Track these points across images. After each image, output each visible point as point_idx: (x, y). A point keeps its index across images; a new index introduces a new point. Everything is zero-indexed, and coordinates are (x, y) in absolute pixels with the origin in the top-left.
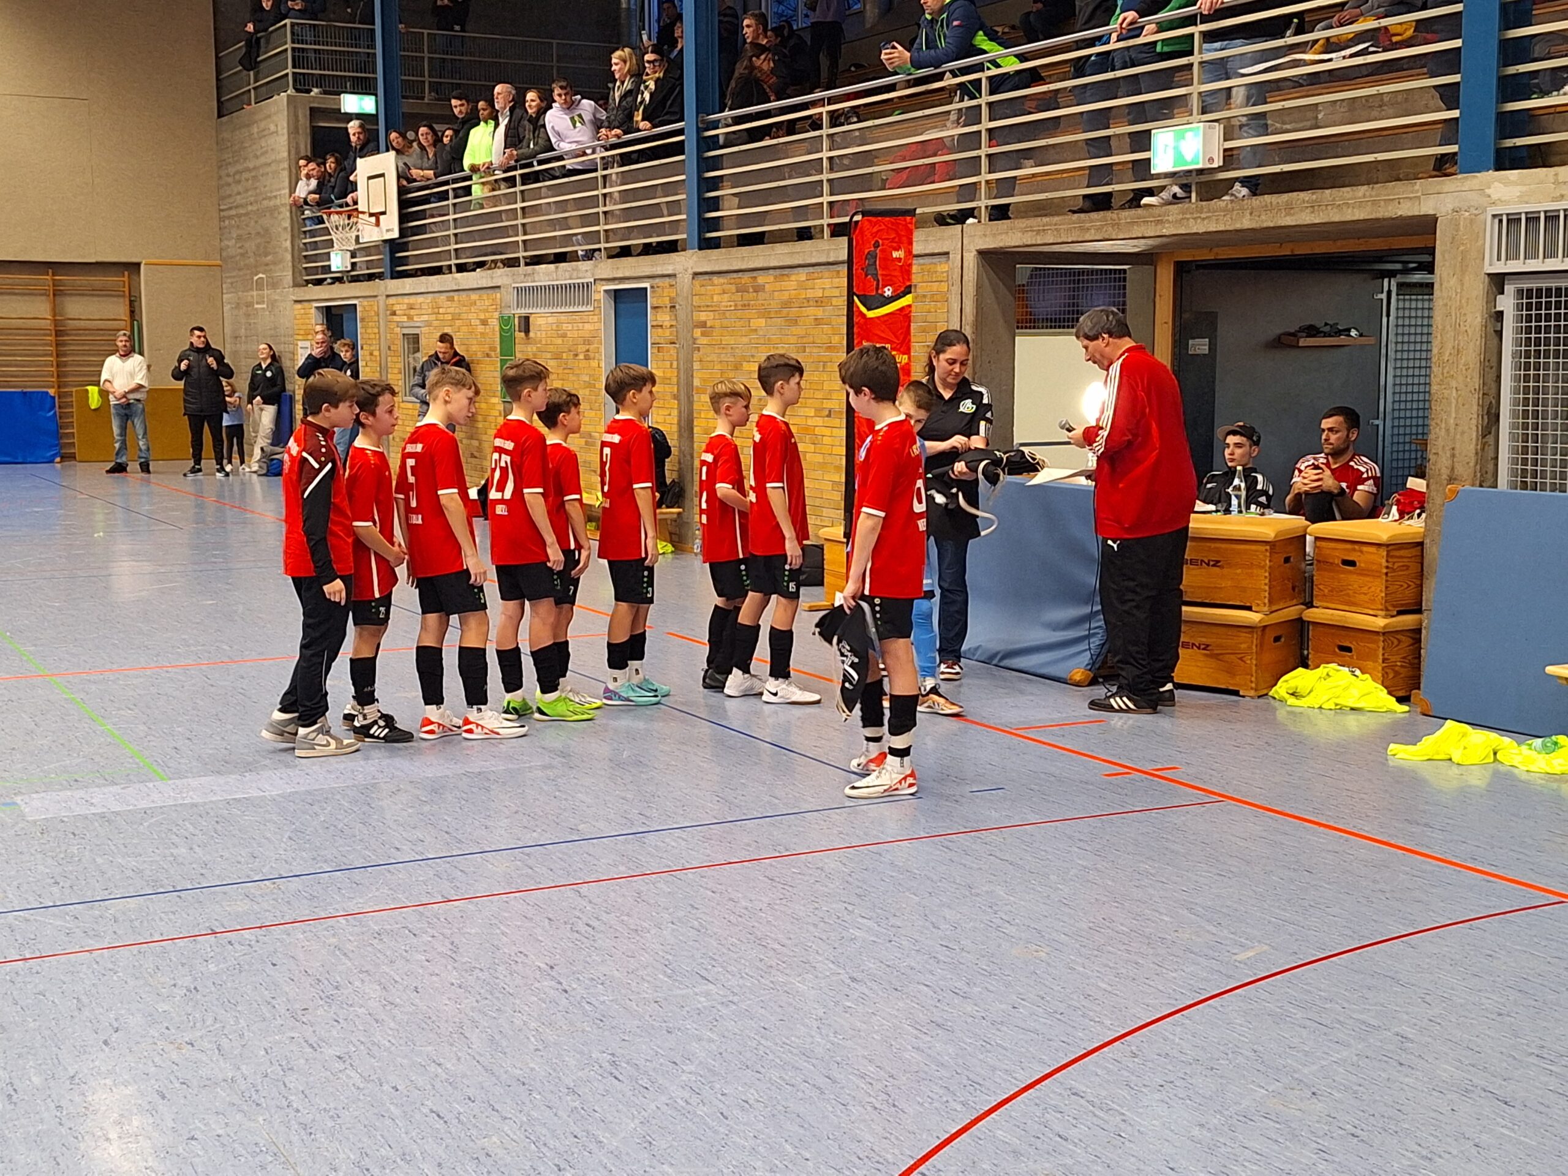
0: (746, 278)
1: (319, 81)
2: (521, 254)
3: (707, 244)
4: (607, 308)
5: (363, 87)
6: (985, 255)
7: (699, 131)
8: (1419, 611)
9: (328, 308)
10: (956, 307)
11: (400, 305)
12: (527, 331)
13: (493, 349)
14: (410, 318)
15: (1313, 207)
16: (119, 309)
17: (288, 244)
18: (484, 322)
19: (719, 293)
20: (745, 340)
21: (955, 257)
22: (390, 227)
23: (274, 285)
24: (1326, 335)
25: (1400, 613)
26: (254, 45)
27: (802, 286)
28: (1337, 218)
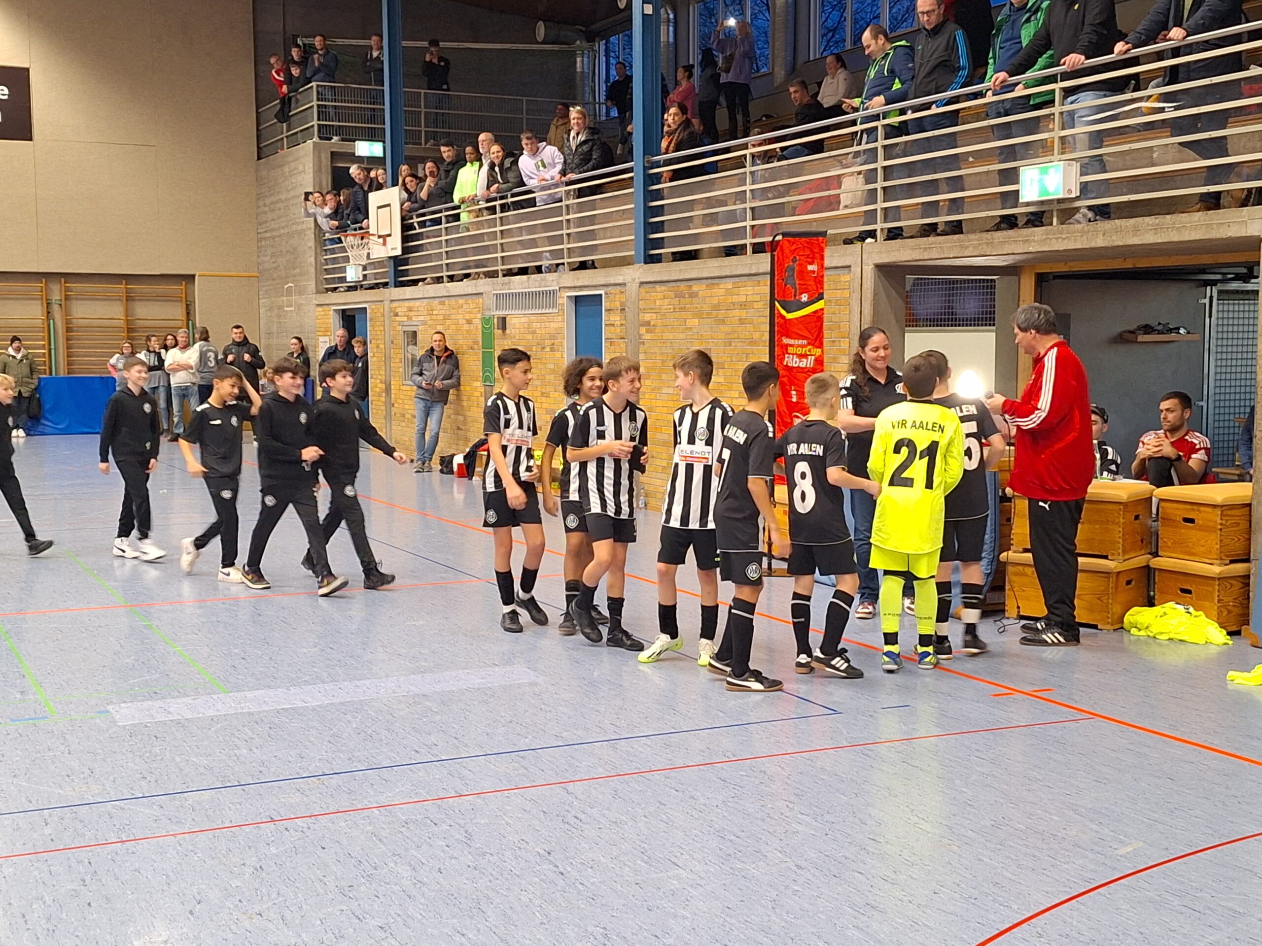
0: (683, 285)
1: (338, 131)
2: (500, 268)
3: (652, 259)
4: (569, 310)
5: (372, 136)
6: (881, 268)
7: (645, 169)
8: (1247, 560)
9: (344, 311)
10: (857, 310)
11: (402, 308)
12: (504, 328)
13: (476, 343)
14: (409, 318)
15: (1156, 229)
16: (177, 312)
17: (312, 259)
18: (469, 322)
19: (660, 298)
20: (682, 336)
21: (856, 270)
22: (395, 247)
23: (301, 292)
24: (1160, 332)
25: (1232, 562)
26: (286, 102)
27: (729, 293)
28: (1176, 239)
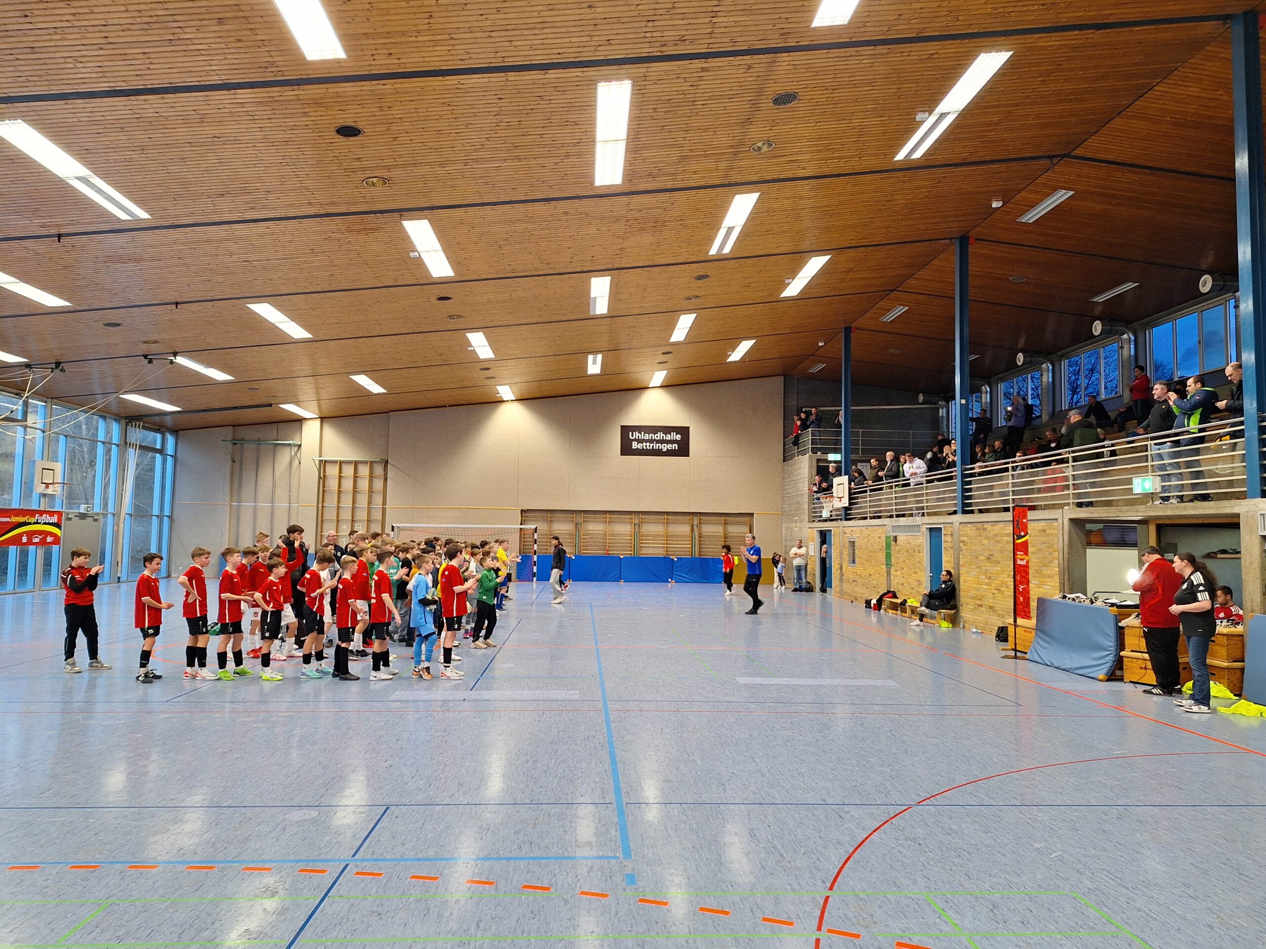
0: (980, 525)
1: (820, 449)
2: (886, 514)
3: (965, 512)
4: (927, 534)
5: (836, 451)
6: (1072, 520)
7: (962, 471)
8: (1243, 661)
9: (821, 531)
10: (1061, 539)
11: (848, 530)
12: (896, 541)
13: (883, 547)
14: (852, 535)
16: (747, 529)
17: (807, 507)
18: (880, 538)
19: (969, 530)
20: (980, 548)
21: (1060, 520)
22: (845, 502)
23: (801, 522)
24: (1231, 553)
25: (1234, 661)
26: (797, 438)
27: (1002, 529)
